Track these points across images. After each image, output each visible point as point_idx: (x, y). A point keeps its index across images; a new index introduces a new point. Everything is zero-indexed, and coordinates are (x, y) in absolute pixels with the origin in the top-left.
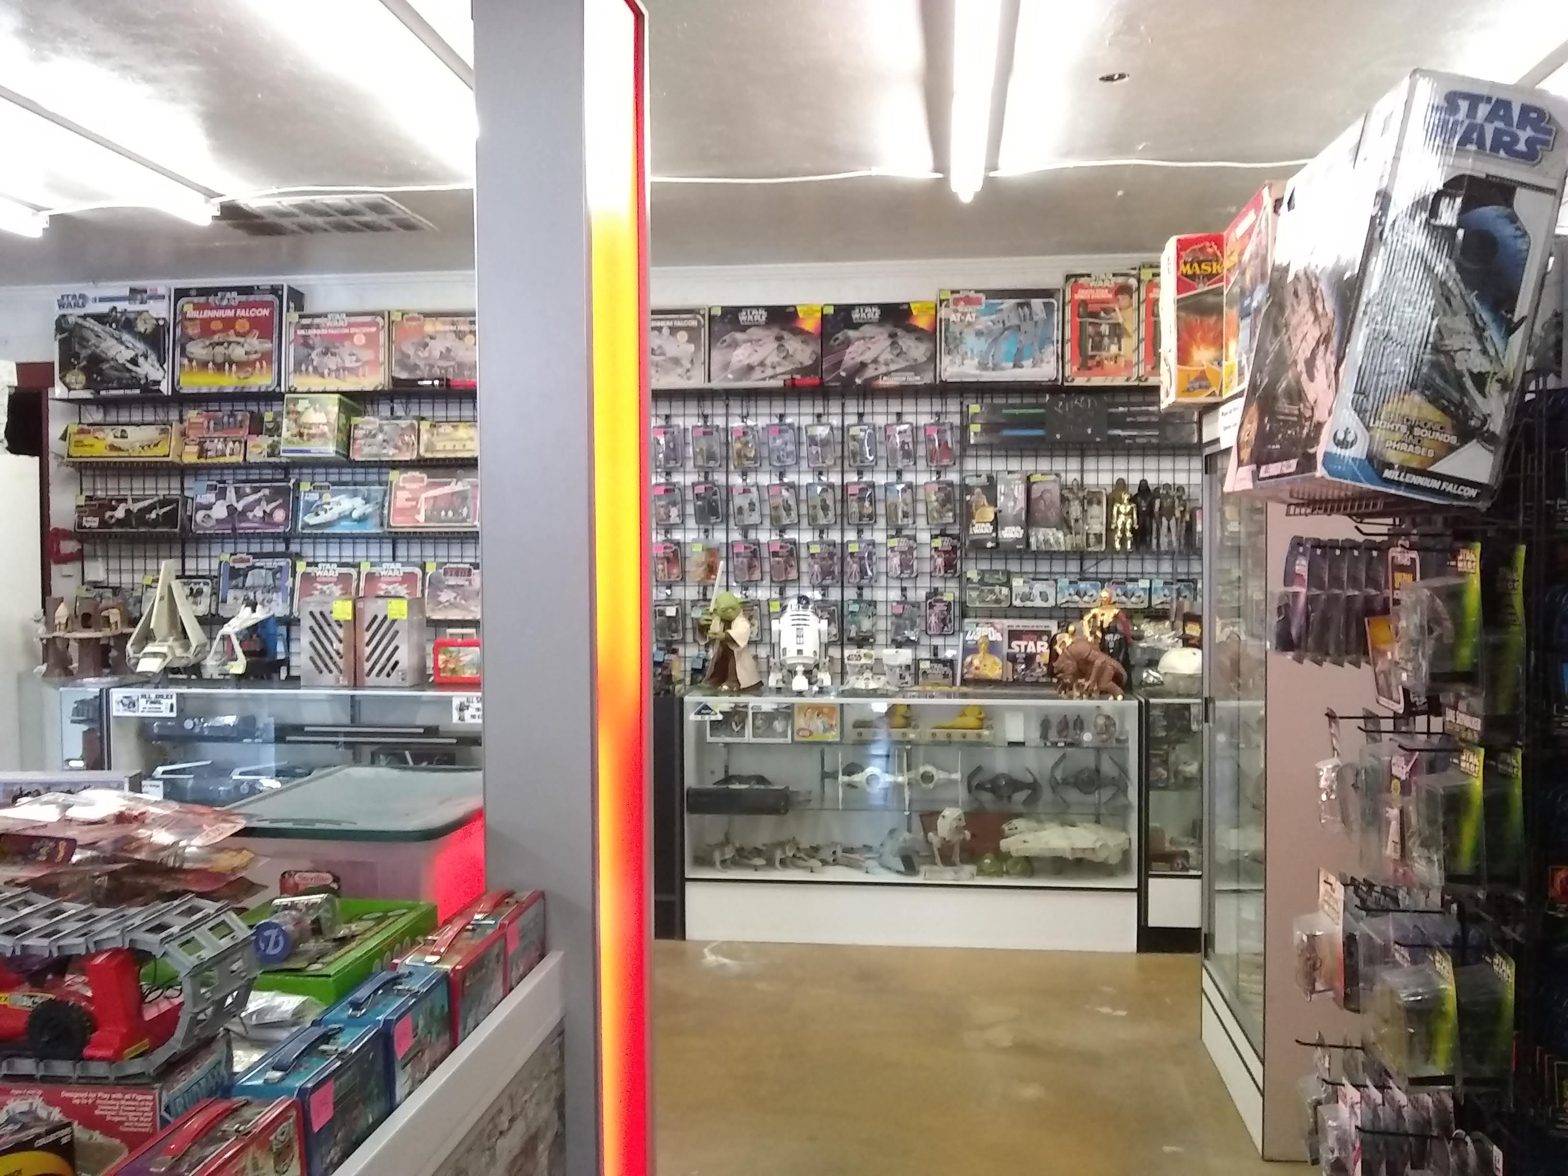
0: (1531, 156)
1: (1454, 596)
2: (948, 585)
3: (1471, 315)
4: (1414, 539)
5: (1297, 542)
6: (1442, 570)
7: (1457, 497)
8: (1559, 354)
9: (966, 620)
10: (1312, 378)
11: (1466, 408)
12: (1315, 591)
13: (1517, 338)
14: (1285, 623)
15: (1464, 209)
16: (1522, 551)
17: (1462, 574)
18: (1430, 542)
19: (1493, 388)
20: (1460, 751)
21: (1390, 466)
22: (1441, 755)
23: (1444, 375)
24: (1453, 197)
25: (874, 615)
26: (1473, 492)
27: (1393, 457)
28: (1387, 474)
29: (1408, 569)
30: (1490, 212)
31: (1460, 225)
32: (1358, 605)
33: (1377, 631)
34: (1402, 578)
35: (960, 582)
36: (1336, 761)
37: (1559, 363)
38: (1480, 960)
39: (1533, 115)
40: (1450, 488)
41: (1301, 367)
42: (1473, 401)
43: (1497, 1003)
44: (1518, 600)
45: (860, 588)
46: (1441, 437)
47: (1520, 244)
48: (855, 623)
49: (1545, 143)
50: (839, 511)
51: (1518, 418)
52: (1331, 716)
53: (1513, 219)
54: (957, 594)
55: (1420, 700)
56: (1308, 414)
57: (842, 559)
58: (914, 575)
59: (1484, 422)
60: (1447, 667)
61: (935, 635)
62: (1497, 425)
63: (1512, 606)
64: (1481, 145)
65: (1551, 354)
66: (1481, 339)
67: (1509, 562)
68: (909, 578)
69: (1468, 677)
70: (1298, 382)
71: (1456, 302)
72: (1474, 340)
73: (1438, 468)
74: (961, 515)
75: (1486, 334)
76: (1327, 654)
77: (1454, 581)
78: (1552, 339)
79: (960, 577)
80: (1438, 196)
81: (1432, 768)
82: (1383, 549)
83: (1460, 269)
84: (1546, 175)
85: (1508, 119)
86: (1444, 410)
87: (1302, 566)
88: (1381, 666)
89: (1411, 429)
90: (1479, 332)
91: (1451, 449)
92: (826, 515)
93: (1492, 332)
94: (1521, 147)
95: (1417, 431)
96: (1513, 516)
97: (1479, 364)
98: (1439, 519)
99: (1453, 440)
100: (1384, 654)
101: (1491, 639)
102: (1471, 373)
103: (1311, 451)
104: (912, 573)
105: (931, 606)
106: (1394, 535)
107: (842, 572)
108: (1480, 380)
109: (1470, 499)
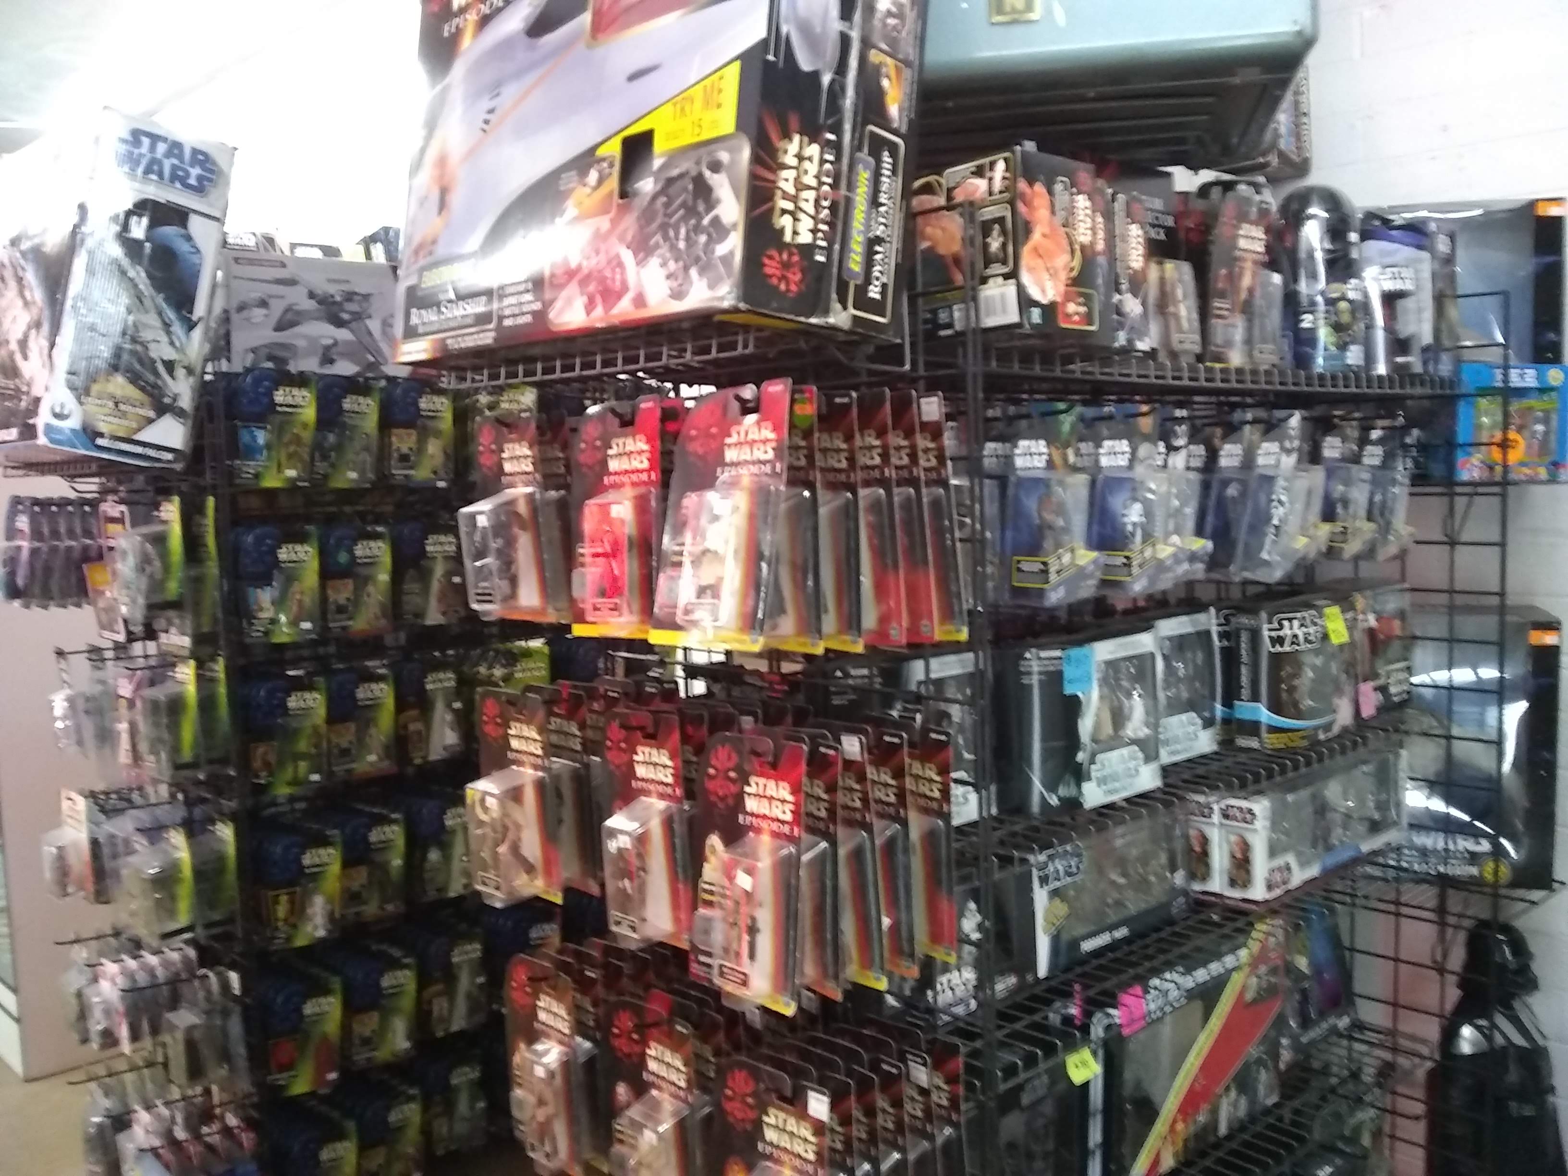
0: (199, 189)
1: (160, 540)
3: (160, 314)
4: (122, 495)
5: (16, 501)
6: (148, 520)
7: (158, 460)
8: (228, 343)
10: (25, 357)
11: (159, 388)
12: (37, 544)
13: (197, 333)
14: (12, 575)
15: (152, 226)
16: (211, 502)
17: (165, 522)
18: (136, 497)
19: (180, 372)
20: (174, 665)
21: (101, 435)
22: (159, 670)
23: (141, 361)
24: (140, 216)
26: (169, 456)
27: (103, 427)
28: (100, 441)
29: (120, 521)
30: (169, 231)
31: (147, 240)
32: (76, 555)
33: (95, 575)
34: (113, 528)
36: (68, 692)
37: (229, 351)
38: (205, 831)
39: (201, 157)
40: (152, 453)
41: (14, 346)
42: (164, 381)
43: (221, 858)
44: (210, 540)
46: (142, 412)
47: (195, 259)
49: (210, 180)
51: (201, 396)
52: (60, 653)
53: (189, 238)
55: (138, 629)
56: (24, 389)
59: (175, 400)
60: (158, 599)
62: (186, 402)
63: (206, 546)
64: (161, 175)
65: (222, 343)
66: (169, 333)
67: (200, 510)
69: (175, 605)
70: (13, 361)
71: (148, 302)
72: (162, 333)
73: (142, 436)
75: (172, 329)
76: (52, 598)
77: (156, 528)
78: (222, 331)
80: (129, 214)
81: (152, 683)
82: (94, 504)
83: (150, 276)
84: (211, 205)
85: (180, 157)
86: (142, 389)
87: (23, 522)
88: (101, 604)
89: (116, 404)
90: (167, 326)
91: (150, 421)
93: (177, 328)
94: (192, 181)
95: (122, 407)
96: (201, 474)
97: (169, 354)
98: (140, 479)
99: (152, 414)
100: (102, 593)
101: (193, 573)
102: (163, 361)
103: (31, 421)
106: (104, 492)
108: (170, 366)
109: (169, 462)
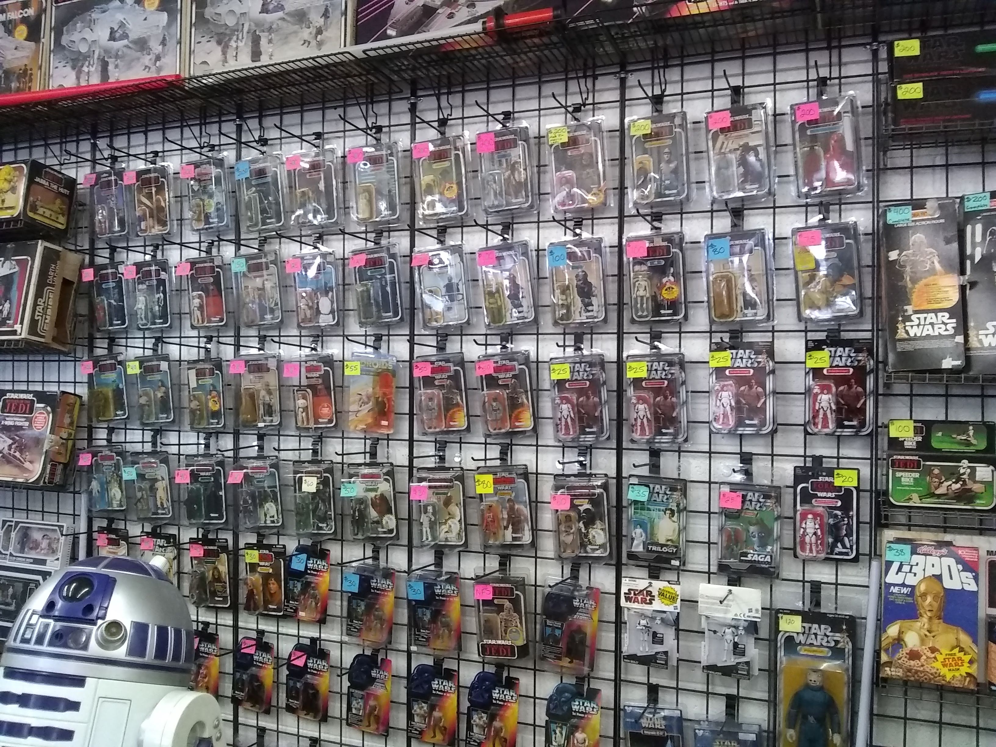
2: (844, 452)
9: (889, 534)
25: (682, 510)
35: (874, 447)
45: (655, 454)
48: (642, 524)
50: (613, 299)
54: (866, 471)
57: (620, 392)
58: (767, 429)
61: (814, 560)
68: (757, 435)
74: (876, 299)
79: (873, 436)
92: (587, 305)
104: (763, 424)
105: (807, 498)
107: (620, 421)
